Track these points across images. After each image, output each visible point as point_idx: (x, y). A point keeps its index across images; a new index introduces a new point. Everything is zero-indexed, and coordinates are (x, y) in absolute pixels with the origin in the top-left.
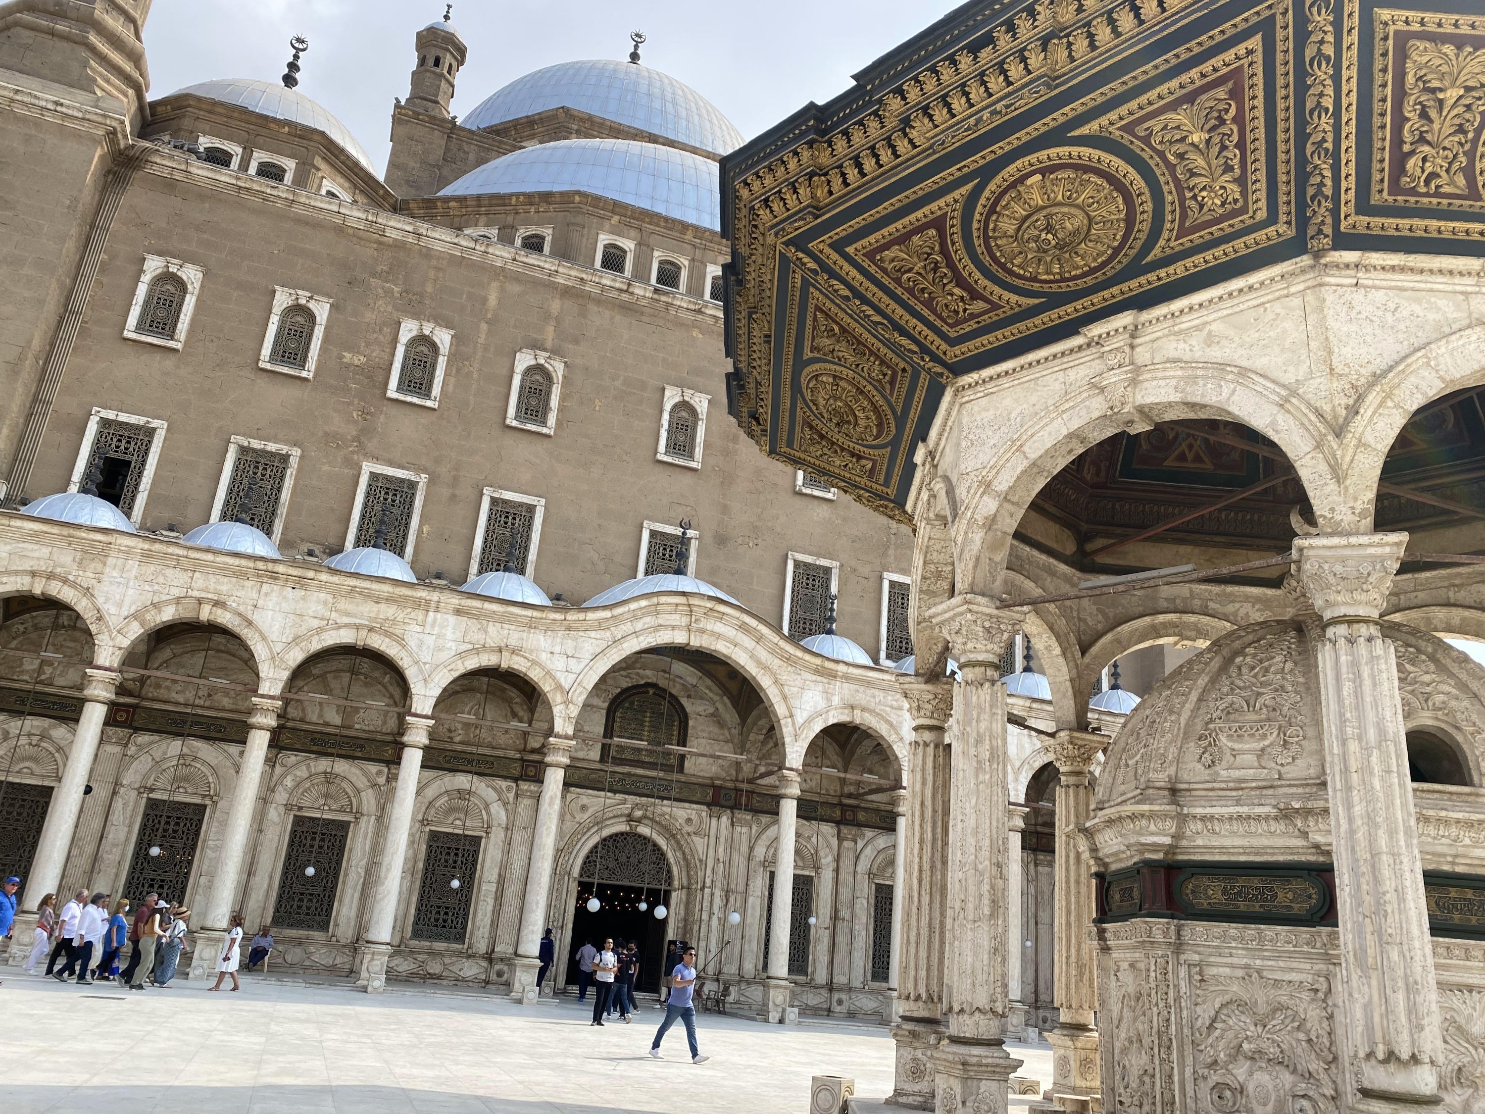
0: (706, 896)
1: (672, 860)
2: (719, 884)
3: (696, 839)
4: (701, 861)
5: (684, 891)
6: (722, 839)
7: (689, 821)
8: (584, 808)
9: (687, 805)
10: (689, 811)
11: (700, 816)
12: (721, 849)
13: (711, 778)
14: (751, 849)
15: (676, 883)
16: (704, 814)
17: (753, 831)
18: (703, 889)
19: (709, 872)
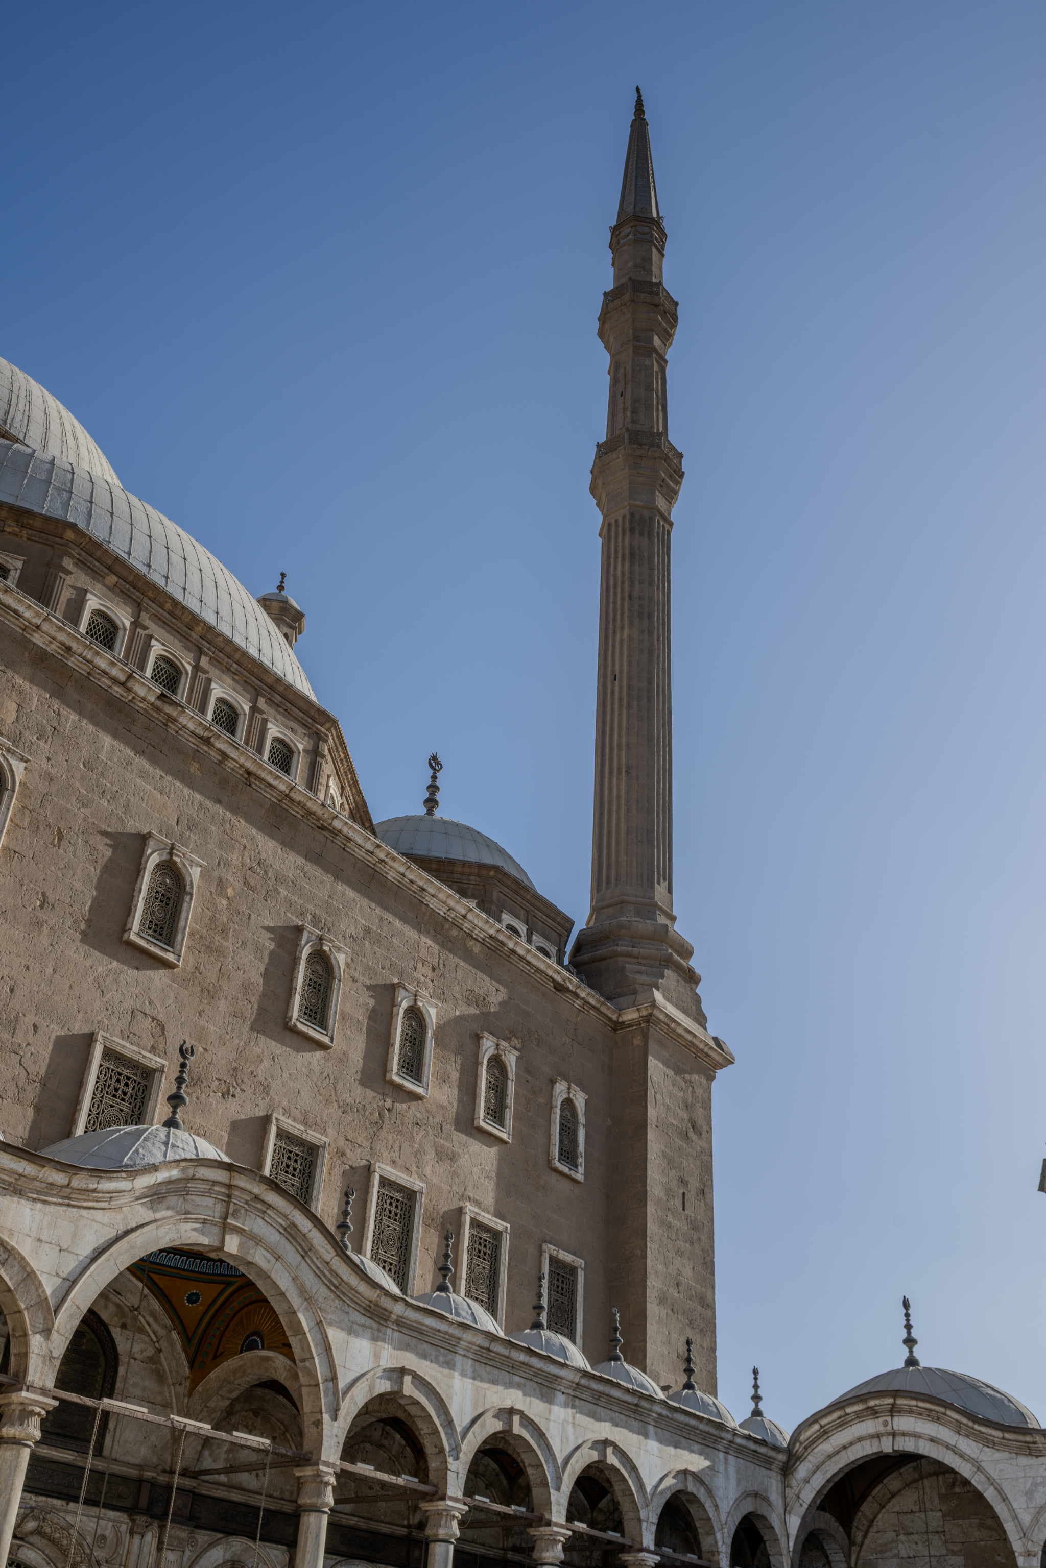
7: (101, 1539)
9: (101, 1512)
10: (103, 1523)
11: (117, 1530)
13: (140, 1467)
16: (124, 1528)
17: (186, 1559)
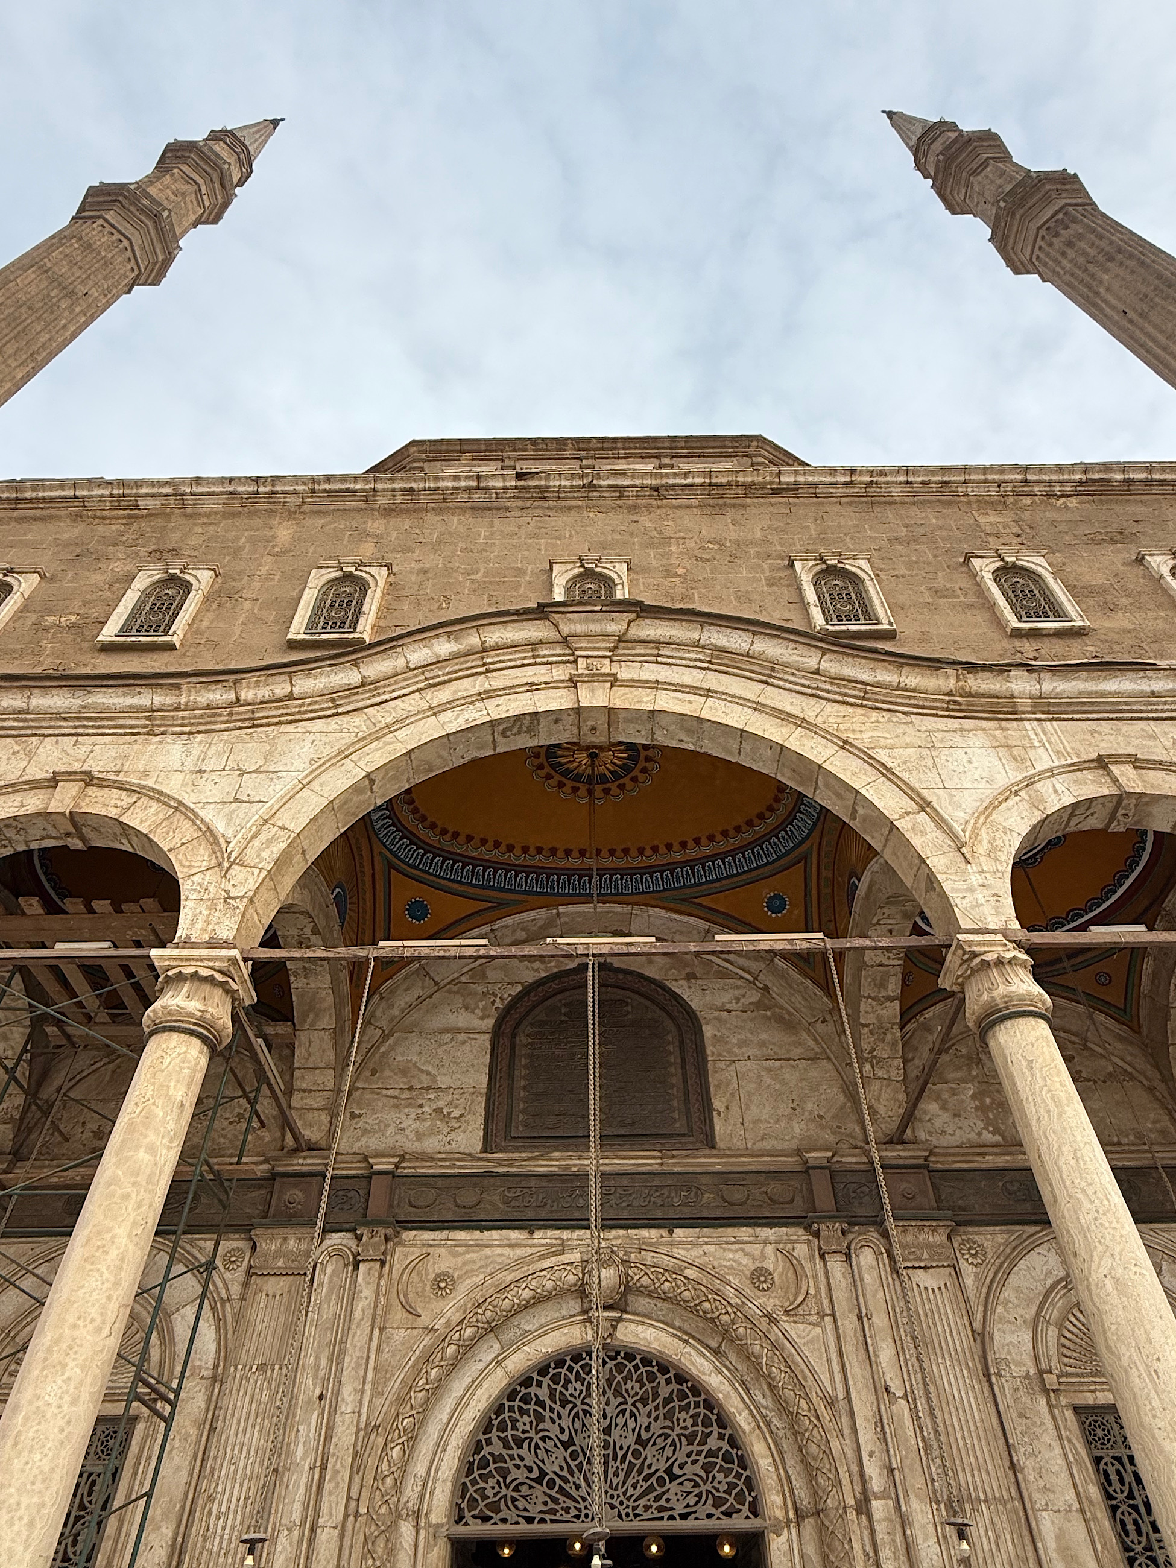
0: (880, 1528)
1: (743, 1420)
2: (916, 1481)
3: (795, 1330)
4: (831, 1403)
5: (809, 1524)
6: (880, 1320)
7: (760, 1277)
8: (443, 1284)
9: (744, 1233)
10: (755, 1249)
11: (788, 1257)
12: (886, 1354)
14: (981, 1337)
15: (774, 1502)
16: (801, 1251)
17: (969, 1282)
18: (863, 1507)
19: (867, 1436)
